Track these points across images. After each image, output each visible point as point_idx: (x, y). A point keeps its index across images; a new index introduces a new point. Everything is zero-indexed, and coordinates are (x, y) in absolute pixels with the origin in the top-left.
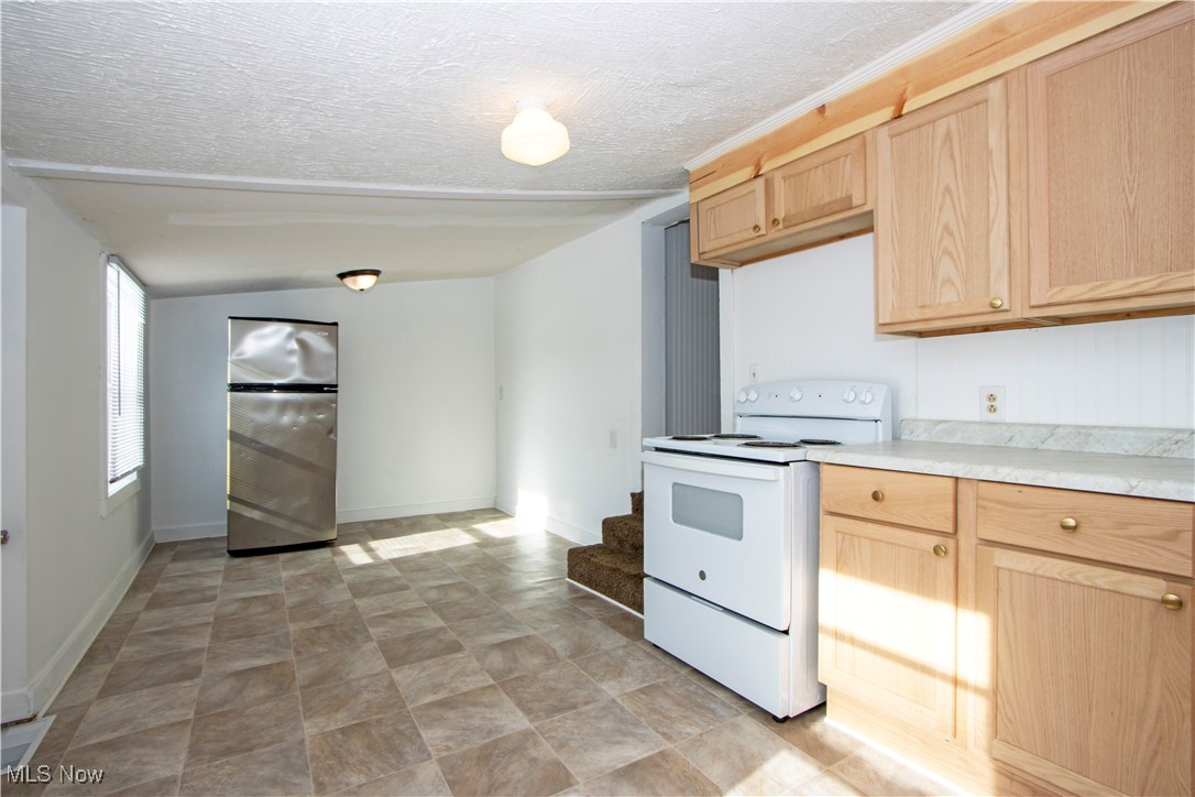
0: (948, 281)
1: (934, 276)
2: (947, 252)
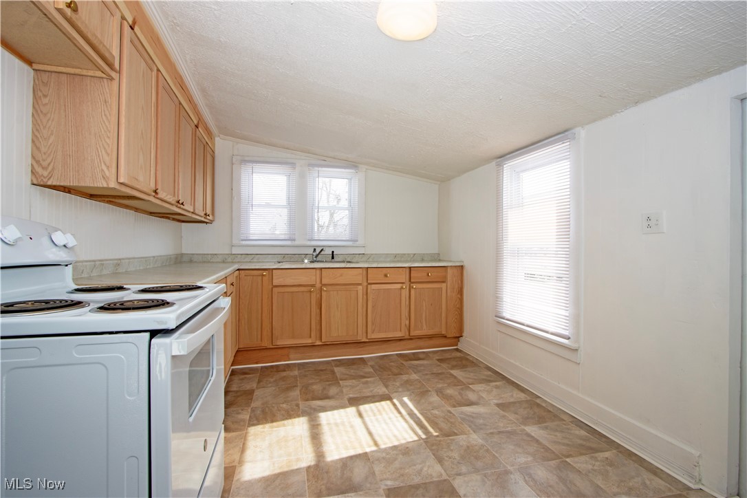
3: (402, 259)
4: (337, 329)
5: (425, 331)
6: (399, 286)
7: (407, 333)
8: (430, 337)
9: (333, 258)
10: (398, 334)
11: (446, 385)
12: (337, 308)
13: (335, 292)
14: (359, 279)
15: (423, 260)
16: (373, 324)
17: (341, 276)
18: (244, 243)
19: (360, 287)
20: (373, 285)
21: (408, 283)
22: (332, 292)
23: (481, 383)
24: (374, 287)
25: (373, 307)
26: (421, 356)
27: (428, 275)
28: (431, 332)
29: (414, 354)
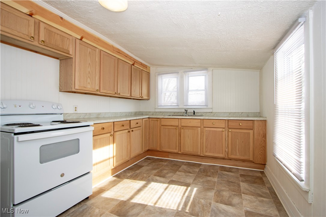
0: (89, 83)
1: (87, 81)
2: (89, 77)
3: (234, 115)
4: (188, 148)
5: (238, 156)
6: (221, 130)
7: (227, 156)
8: (244, 161)
9: (194, 114)
10: (221, 155)
11: (228, 189)
12: (188, 137)
13: (187, 130)
14: (199, 125)
15: (248, 116)
16: (206, 148)
17: (190, 122)
18: (160, 107)
19: (199, 129)
20: (206, 128)
21: (227, 129)
22: (186, 130)
23: (253, 195)
24: (206, 129)
25: (206, 139)
26: (233, 170)
27: (240, 125)
28: (242, 158)
29: (231, 168)
